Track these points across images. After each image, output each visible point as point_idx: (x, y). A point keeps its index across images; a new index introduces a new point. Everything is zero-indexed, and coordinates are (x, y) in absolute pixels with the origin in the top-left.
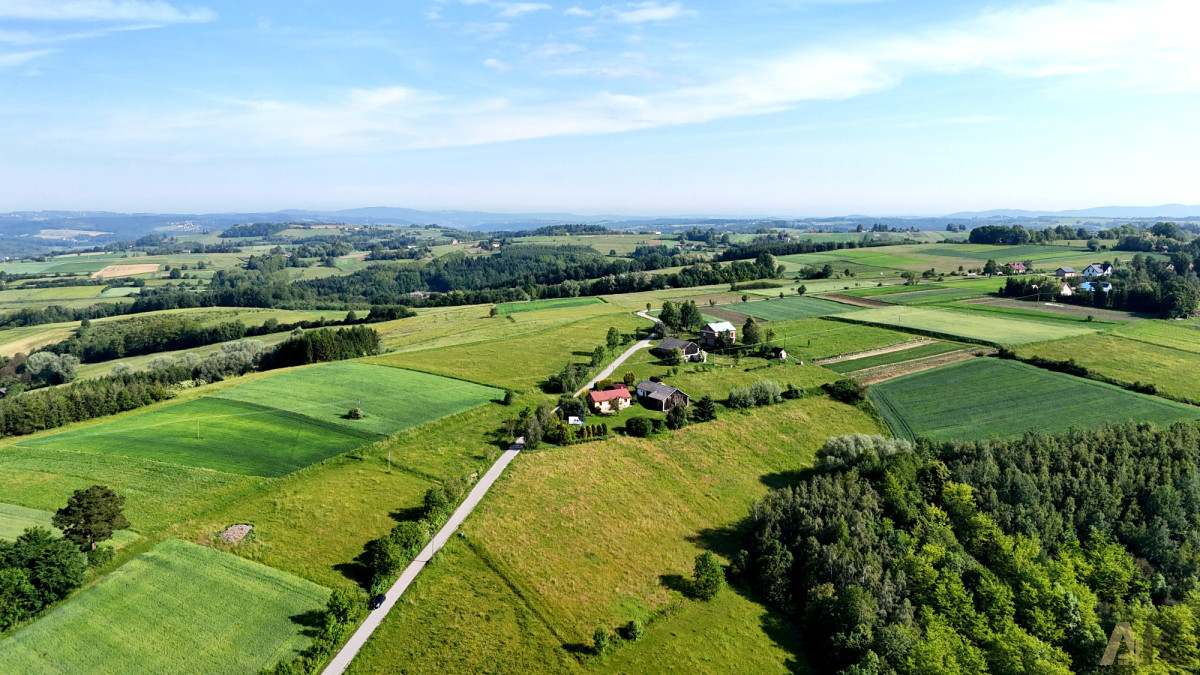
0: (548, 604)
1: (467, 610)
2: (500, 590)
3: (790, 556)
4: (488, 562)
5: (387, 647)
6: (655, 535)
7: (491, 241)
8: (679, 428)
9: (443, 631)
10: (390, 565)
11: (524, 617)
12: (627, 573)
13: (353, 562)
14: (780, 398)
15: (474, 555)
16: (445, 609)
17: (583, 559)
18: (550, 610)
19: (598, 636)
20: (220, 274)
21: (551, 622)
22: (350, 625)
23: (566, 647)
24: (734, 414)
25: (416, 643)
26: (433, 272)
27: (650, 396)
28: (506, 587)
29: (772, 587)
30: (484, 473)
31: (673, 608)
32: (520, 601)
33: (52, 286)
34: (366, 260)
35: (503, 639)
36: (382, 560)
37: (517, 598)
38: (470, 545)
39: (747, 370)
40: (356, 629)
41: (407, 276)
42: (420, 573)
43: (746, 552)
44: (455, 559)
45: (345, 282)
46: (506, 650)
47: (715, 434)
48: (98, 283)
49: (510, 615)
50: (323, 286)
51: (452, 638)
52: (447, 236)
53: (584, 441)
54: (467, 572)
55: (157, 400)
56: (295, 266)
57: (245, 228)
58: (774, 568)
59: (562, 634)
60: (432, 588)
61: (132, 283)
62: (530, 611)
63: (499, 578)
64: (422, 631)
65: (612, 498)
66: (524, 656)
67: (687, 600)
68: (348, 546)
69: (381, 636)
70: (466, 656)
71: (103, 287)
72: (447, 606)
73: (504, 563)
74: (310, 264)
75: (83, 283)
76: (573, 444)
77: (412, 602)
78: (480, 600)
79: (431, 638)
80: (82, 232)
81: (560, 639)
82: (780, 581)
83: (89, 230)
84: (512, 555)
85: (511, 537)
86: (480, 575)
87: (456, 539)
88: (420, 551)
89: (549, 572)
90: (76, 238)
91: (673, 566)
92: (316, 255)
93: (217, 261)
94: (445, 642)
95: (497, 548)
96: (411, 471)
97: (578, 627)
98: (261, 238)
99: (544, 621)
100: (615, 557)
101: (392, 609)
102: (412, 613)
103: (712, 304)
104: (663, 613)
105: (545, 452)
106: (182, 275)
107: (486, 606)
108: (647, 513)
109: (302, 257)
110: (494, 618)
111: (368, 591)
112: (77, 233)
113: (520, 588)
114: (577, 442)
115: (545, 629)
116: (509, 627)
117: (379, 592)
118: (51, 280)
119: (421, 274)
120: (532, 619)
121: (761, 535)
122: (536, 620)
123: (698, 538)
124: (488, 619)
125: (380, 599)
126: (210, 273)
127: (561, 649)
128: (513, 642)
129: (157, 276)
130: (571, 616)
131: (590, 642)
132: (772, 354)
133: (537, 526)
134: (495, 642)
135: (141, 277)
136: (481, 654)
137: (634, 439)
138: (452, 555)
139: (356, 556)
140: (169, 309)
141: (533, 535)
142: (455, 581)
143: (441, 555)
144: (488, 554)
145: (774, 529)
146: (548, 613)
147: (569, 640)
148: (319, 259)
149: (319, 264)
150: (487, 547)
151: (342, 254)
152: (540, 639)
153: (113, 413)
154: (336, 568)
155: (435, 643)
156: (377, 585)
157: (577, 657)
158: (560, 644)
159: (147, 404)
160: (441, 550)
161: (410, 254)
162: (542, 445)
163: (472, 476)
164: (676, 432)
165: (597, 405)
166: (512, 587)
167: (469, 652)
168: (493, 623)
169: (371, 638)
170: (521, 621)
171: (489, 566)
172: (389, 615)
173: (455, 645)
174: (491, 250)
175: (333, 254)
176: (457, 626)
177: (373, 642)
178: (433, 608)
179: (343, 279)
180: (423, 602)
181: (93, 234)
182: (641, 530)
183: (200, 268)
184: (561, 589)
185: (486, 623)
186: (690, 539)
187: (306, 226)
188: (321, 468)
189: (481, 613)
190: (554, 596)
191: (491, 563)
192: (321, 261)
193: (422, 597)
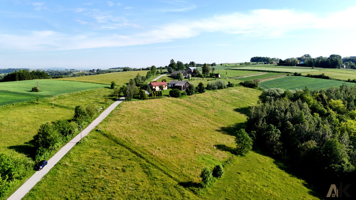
0: (160, 160)
1: (109, 167)
2: (128, 155)
3: (279, 131)
4: (116, 142)
5: (47, 196)
6: (201, 129)
8: (191, 95)
9: (93, 180)
10: (50, 140)
11: (147, 168)
12: (197, 144)
13: (24, 144)
14: (226, 87)
15: (107, 139)
16: (92, 167)
17: (171, 139)
18: (163, 163)
19: (203, 175)
21: (165, 170)
22: (16, 182)
23: (181, 184)
24: (211, 91)
25: (71, 190)
27: (175, 85)
28: (131, 153)
29: (275, 147)
30: (106, 108)
31: (230, 160)
32: (142, 160)
35: (137, 182)
36: (45, 138)
37: (139, 158)
38: (104, 135)
39: (208, 80)
40: (21, 185)
42: (73, 148)
43: (255, 132)
44: (96, 141)
46: (141, 189)
47: (206, 96)
49: (138, 167)
51: (99, 184)
53: (152, 98)
54: (104, 147)
57: (4, 70)
58: (273, 137)
59: (177, 177)
60: (82, 156)
62: (151, 165)
63: (125, 149)
64: (76, 181)
65: (174, 116)
66: (156, 192)
67: (234, 156)
68: (22, 137)
69: (42, 187)
70: (112, 196)
72: (94, 165)
73: (127, 141)
76: (147, 99)
77: (67, 163)
78: (117, 160)
79: (84, 186)
81: (176, 180)
82: (279, 143)
84: (131, 138)
85: (128, 130)
86: (113, 148)
87: (95, 132)
88: (72, 139)
89: (155, 145)
91: (218, 141)
94: (94, 187)
95: (121, 135)
96: (66, 107)
97: (184, 172)
99: (161, 170)
100: (187, 138)
101: (52, 169)
102: (68, 171)
104: (226, 162)
105: (135, 102)
107: (121, 163)
108: (193, 121)
110: (127, 170)
111: (34, 159)
113: (140, 153)
114: (149, 99)
115: (164, 174)
116: (139, 175)
117: (42, 159)
120: (153, 170)
121: (257, 124)
122: (155, 169)
123: (221, 130)
124: (124, 171)
125: (43, 163)
127: (178, 186)
128: (145, 184)
130: (177, 166)
131: (197, 180)
132: (214, 76)
133: (141, 126)
134: (132, 185)
136: (124, 194)
137: (174, 98)
138: (93, 139)
139: (27, 141)
141: (140, 130)
142: (97, 151)
143: (86, 139)
144: (116, 138)
145: (263, 121)
146: (162, 165)
147: (182, 180)
150: (115, 135)
152: (162, 181)
154: (11, 148)
155: (87, 189)
156: (41, 155)
157: (191, 190)
158: (177, 183)
160: (87, 137)
161: (65, 74)
162: (133, 99)
163: (100, 108)
164: (191, 96)
165: (154, 87)
166: (135, 153)
167: (114, 193)
168: (128, 173)
169: (33, 190)
170: (147, 170)
171: (118, 143)
172: (49, 173)
173: (103, 189)
174: (94, 72)
176: (103, 176)
177: (34, 193)
178: (83, 166)
180: (76, 164)
182: (194, 127)
184: (166, 153)
185: (123, 173)
186: (218, 131)
188: (12, 106)
189: (118, 168)
190: (162, 156)
191: (119, 142)
193: (75, 161)
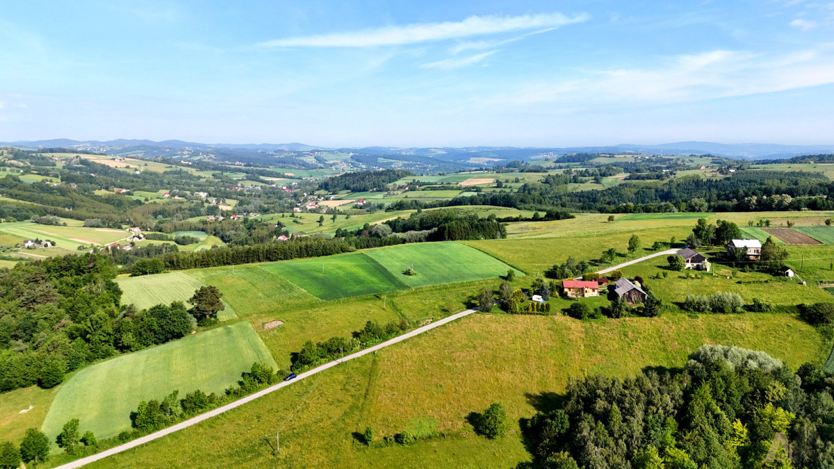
0: (375, 406)
2: (359, 390)
6: (504, 386)
7: (730, 167)
8: (617, 318)
12: (451, 404)
14: (739, 309)
15: (370, 366)
17: (432, 387)
20: (525, 186)
21: (364, 417)
24: (681, 315)
26: (666, 190)
28: (364, 389)
29: (541, 444)
30: (437, 320)
31: (456, 435)
32: (362, 400)
33: (438, 190)
34: (626, 179)
37: (362, 397)
38: (374, 360)
39: (739, 283)
41: (644, 192)
42: (329, 368)
44: (357, 366)
45: (599, 195)
48: (459, 189)
49: (346, 406)
50: (583, 197)
52: (715, 163)
54: (354, 375)
55: (343, 252)
56: (575, 182)
57: (571, 157)
59: (361, 426)
61: (475, 190)
63: (367, 383)
65: (503, 354)
71: (460, 191)
73: (379, 375)
74: (586, 181)
75: (452, 189)
76: (518, 314)
78: (340, 392)
80: (491, 159)
81: (357, 428)
82: (547, 441)
83: (495, 158)
84: (389, 372)
85: (402, 361)
86: (358, 378)
87: (371, 355)
90: (487, 162)
92: (592, 175)
93: (528, 177)
95: (385, 366)
96: (397, 310)
97: (375, 425)
98: (579, 163)
99: (361, 415)
100: (456, 392)
103: (789, 225)
104: (443, 435)
106: (504, 186)
107: (339, 396)
108: (517, 370)
109: (583, 176)
112: (488, 159)
113: (370, 392)
114: (522, 313)
115: (356, 420)
118: (438, 186)
119: (656, 191)
123: (537, 397)
126: (520, 185)
129: (490, 186)
130: (380, 417)
132: (778, 272)
135: (481, 186)
137: (570, 319)
138: (358, 363)
140: (465, 205)
142: (341, 378)
143: (351, 361)
144: (378, 368)
148: (593, 178)
149: (593, 181)
150: (380, 363)
151: (611, 175)
153: (319, 256)
154: (292, 354)
159: (338, 253)
160: (354, 359)
161: (657, 176)
162: (495, 310)
163: (428, 320)
165: (566, 290)
166: (367, 390)
170: (348, 411)
171: (370, 375)
174: (726, 174)
175: (604, 175)
179: (598, 192)
181: (496, 160)
183: (516, 182)
186: (528, 396)
187: (612, 156)
188: (354, 299)
190: (384, 403)
191: (372, 373)
192: (595, 179)
193: (313, 381)
